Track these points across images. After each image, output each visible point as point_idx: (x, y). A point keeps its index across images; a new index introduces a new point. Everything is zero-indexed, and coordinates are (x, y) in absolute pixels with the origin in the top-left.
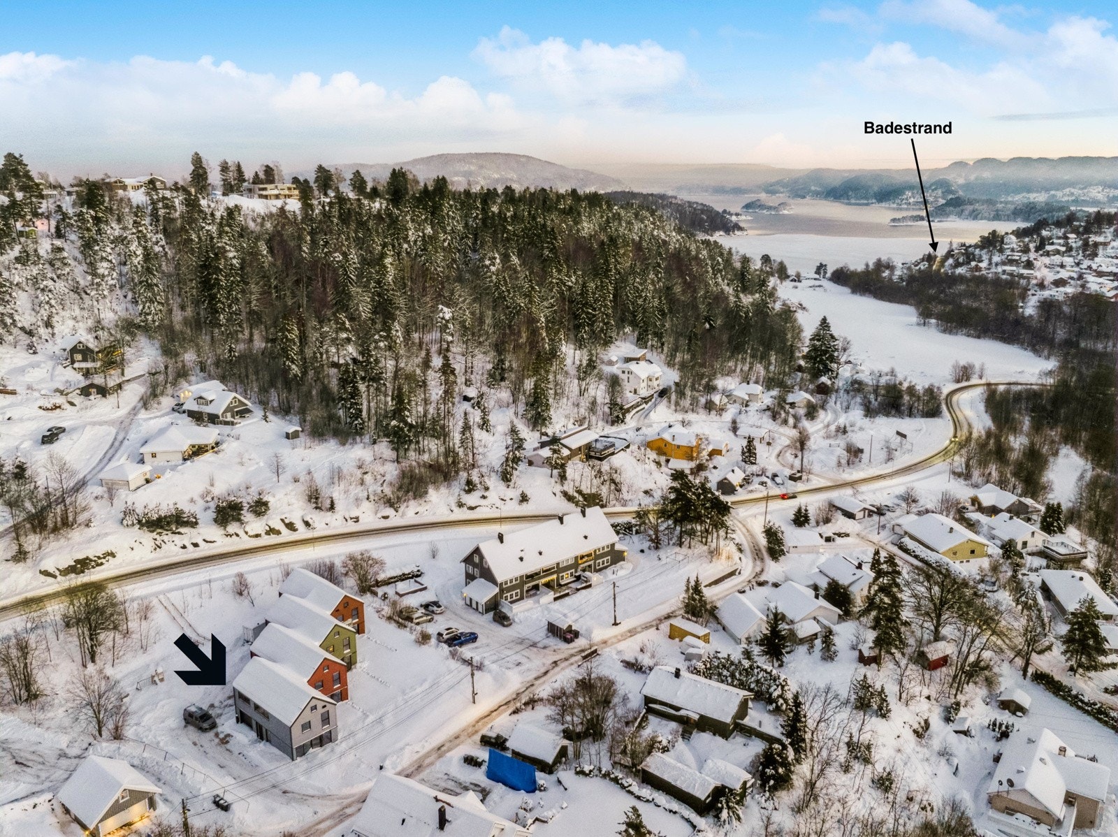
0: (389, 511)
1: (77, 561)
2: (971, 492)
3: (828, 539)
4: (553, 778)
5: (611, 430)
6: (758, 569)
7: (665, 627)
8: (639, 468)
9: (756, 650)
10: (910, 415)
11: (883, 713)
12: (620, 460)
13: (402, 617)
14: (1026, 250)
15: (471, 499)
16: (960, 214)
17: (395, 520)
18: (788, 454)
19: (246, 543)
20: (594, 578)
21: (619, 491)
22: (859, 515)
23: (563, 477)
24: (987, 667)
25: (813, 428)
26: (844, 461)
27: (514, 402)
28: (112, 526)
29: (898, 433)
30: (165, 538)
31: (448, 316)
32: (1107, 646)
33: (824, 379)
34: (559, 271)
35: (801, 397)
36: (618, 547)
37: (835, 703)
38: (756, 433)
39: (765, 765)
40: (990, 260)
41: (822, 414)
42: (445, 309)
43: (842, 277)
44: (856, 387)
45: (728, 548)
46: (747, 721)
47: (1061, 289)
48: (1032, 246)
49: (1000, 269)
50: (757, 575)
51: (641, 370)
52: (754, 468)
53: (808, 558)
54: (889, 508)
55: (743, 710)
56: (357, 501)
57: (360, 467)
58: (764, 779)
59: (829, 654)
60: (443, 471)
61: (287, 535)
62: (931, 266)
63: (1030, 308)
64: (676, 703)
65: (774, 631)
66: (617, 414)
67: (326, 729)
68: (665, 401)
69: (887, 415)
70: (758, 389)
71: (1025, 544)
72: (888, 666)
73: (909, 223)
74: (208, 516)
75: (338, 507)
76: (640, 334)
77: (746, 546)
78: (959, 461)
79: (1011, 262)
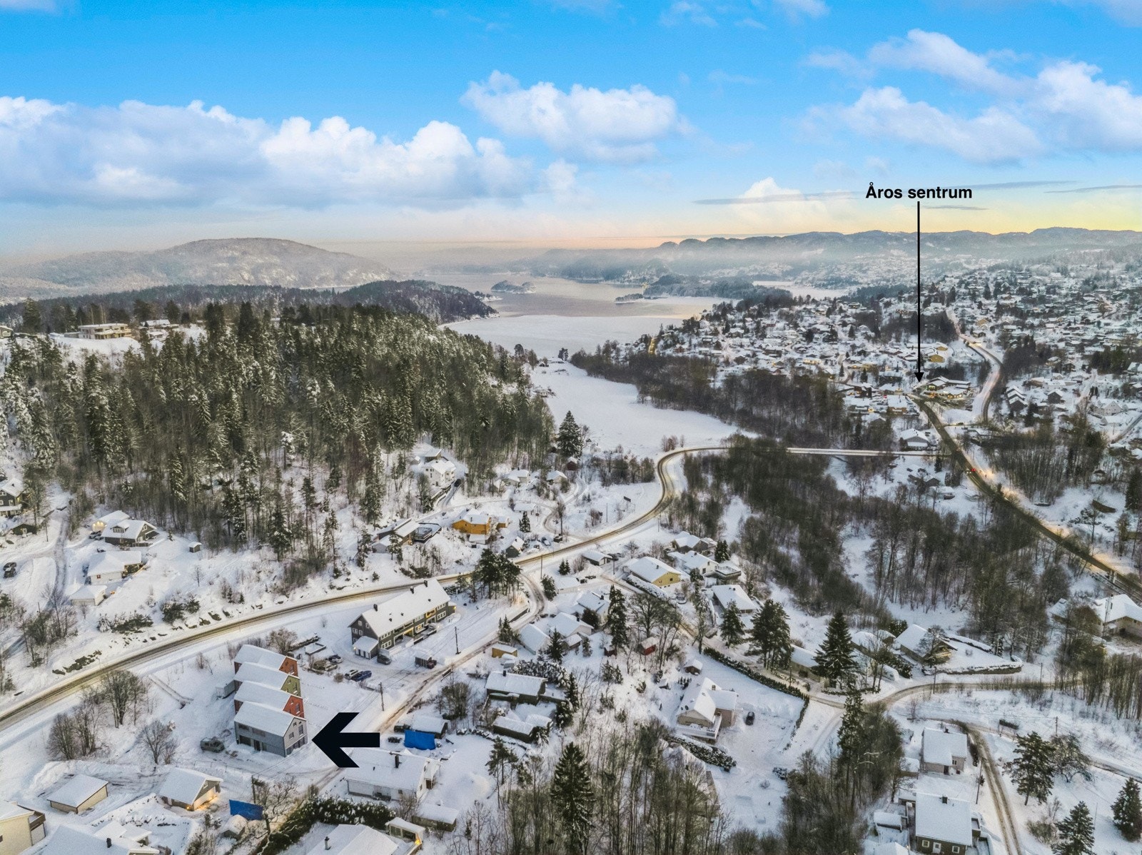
0: (283, 598)
1: (77, 661)
2: (672, 538)
3: (583, 582)
4: (444, 740)
5: (423, 517)
6: (540, 607)
7: (489, 651)
8: (450, 544)
9: (545, 657)
10: (634, 481)
11: (619, 681)
12: (436, 541)
13: (318, 668)
14: (715, 333)
15: (339, 582)
16: (670, 291)
17: (288, 603)
18: (551, 521)
19: (191, 633)
20: (438, 626)
21: (439, 563)
22: (601, 562)
23: (400, 559)
24: (678, 650)
25: (565, 498)
26: (589, 524)
27: (350, 502)
28: (92, 633)
29: (625, 498)
30: (131, 636)
31: (290, 440)
32: (744, 629)
33: (572, 459)
34: (369, 393)
35: (557, 475)
36: (450, 604)
37: (592, 676)
38: (528, 508)
39: (558, 714)
40: (690, 342)
41: (572, 486)
42: (288, 435)
43: (579, 360)
44: (595, 463)
45: (520, 596)
46: (545, 694)
47: (740, 366)
48: (720, 329)
49: (698, 349)
50: (540, 611)
51: (441, 467)
52: (529, 535)
53: (571, 596)
54: (621, 555)
55: (542, 689)
56: (260, 593)
57: (254, 568)
58: (557, 720)
59: (587, 653)
60: (315, 564)
61: (214, 624)
62: (647, 347)
63: (718, 383)
64: (506, 690)
65: (555, 644)
66: (426, 504)
67: (302, 736)
68: (460, 489)
69: (618, 483)
70: (526, 472)
71: (704, 570)
72: (621, 655)
73: (632, 301)
74: (157, 617)
75: (246, 599)
76: (434, 436)
77: (531, 593)
78: (664, 516)
79: (705, 344)
